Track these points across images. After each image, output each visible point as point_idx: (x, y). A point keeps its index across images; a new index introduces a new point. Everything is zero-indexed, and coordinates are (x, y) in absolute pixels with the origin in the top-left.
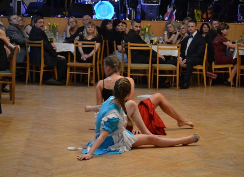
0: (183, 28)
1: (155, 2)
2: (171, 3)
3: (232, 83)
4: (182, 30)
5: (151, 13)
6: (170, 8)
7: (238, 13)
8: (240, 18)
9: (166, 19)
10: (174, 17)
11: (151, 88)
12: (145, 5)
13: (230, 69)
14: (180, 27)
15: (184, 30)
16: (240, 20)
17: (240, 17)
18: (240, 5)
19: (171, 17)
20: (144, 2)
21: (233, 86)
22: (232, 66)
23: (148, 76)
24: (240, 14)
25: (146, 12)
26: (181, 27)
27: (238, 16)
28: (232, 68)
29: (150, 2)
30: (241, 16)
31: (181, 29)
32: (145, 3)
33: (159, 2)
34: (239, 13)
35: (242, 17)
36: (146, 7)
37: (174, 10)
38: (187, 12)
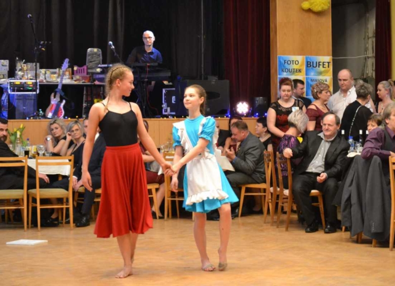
0: (77, 130)
1: (31, 88)
2: (57, 90)
3: (158, 214)
4: (75, 132)
5: (24, 106)
6: (55, 97)
7: (163, 102)
8: (166, 111)
9: (50, 115)
10: (62, 112)
11: (28, 227)
12: (14, 94)
13: (154, 191)
14: (71, 128)
15: (78, 132)
16: (166, 113)
17: (166, 108)
18: (166, 90)
19: (56, 113)
20: (13, 89)
21: (160, 218)
22: (157, 186)
23: (23, 209)
24: (166, 104)
25: (16, 105)
26: (74, 129)
27: (162, 108)
28: (157, 190)
29: (22, 89)
30: (168, 106)
31: (73, 131)
32: (14, 91)
33: (37, 88)
34: (165, 102)
35: (169, 109)
36: (16, 97)
37: (61, 101)
38: (83, 104)
